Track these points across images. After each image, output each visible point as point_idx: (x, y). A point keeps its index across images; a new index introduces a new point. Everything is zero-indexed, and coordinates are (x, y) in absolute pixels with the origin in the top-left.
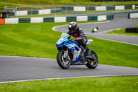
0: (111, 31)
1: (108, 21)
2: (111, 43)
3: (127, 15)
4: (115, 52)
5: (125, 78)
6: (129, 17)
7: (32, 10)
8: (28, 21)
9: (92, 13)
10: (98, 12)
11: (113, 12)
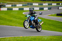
0: (50, 15)
1: (49, 10)
2: (50, 21)
3: (58, 8)
4: (52, 24)
5: (56, 37)
6: (58, 9)
7: (13, 5)
8: (12, 9)
9: (41, 7)
10: (44, 6)
11: (51, 6)
